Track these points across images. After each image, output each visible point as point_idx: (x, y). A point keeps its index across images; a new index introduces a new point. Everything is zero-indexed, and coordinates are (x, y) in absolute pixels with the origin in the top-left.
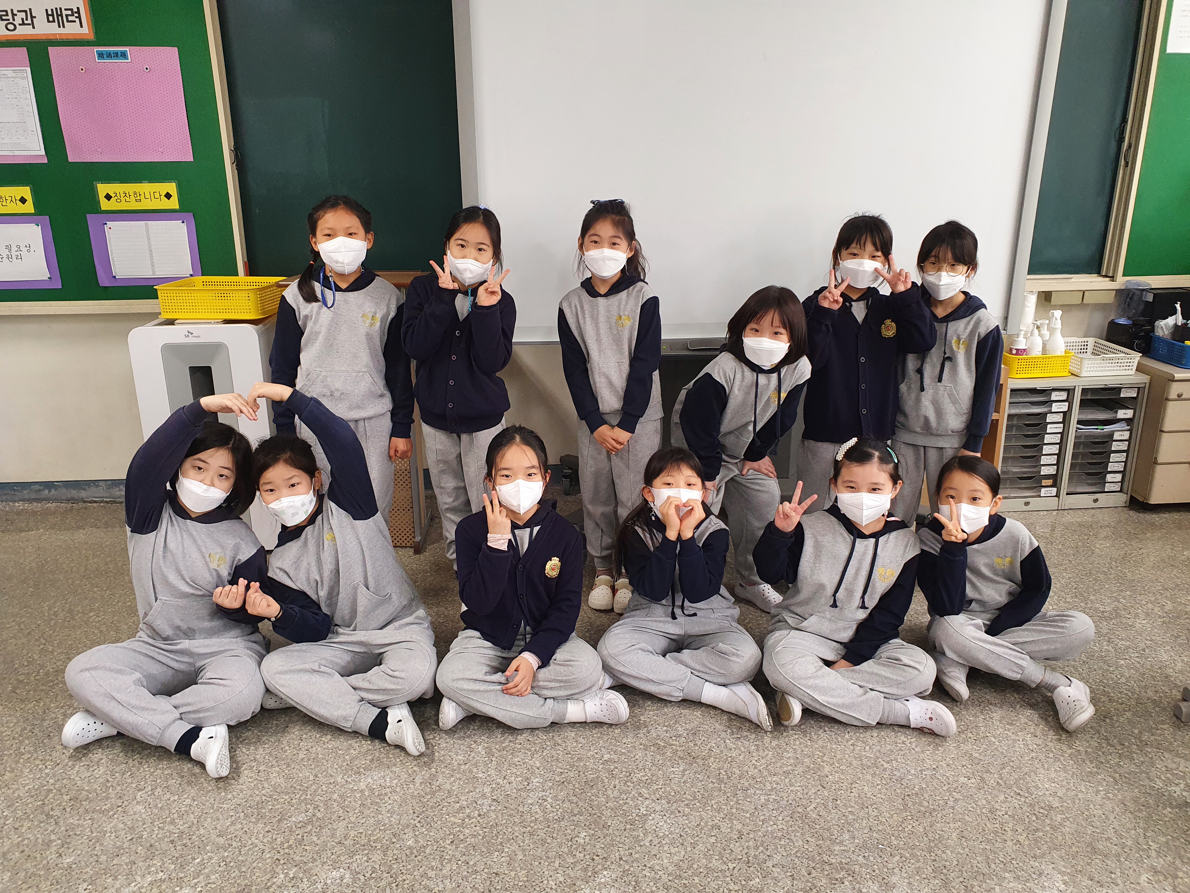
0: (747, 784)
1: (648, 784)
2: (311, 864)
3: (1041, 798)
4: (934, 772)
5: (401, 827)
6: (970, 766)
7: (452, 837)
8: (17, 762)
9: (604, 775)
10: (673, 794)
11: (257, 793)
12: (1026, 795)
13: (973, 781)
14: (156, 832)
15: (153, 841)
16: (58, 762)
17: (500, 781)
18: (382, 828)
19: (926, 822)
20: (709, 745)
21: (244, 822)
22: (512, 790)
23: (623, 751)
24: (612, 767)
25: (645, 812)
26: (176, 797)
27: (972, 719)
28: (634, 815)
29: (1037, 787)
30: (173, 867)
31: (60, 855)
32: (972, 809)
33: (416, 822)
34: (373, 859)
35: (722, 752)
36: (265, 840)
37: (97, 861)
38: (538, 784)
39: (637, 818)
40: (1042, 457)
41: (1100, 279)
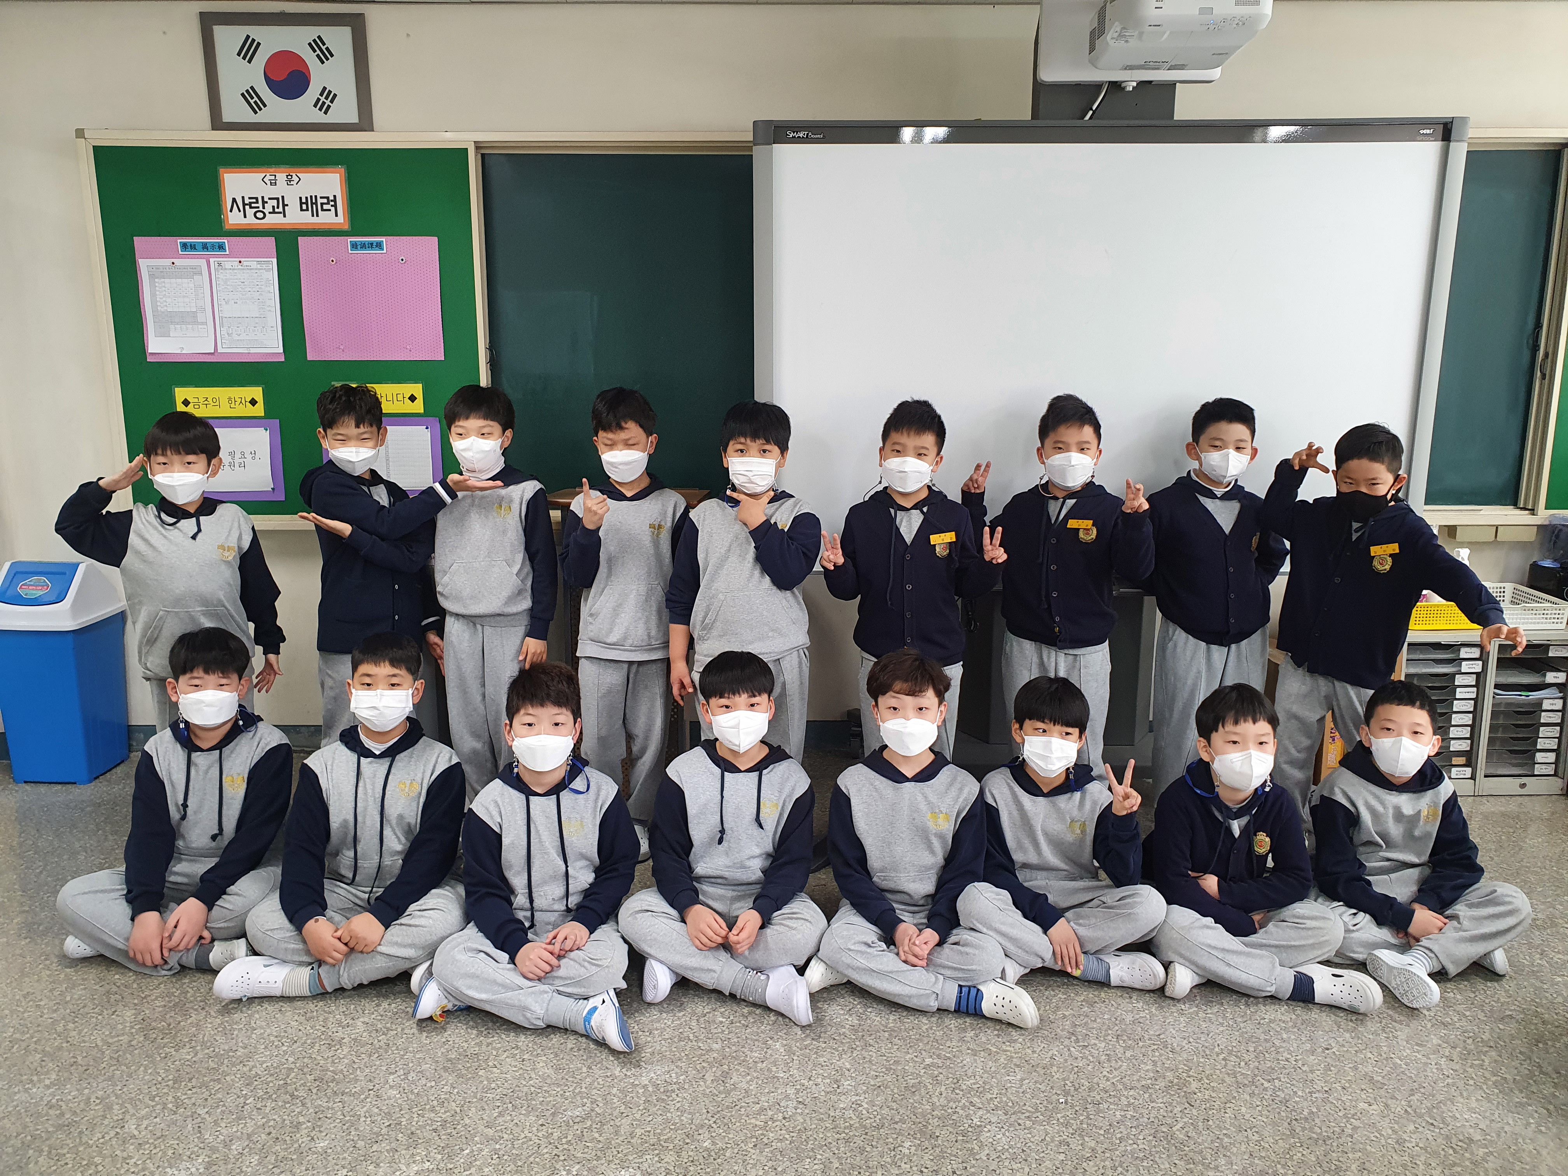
0: (1098, 1097)
1: (980, 1093)
2: (595, 1162)
3: (1460, 1130)
4: (1326, 1095)
5: (694, 1127)
6: (1371, 1091)
7: (755, 1140)
8: (249, 1037)
9: (927, 1080)
10: (1010, 1104)
11: (524, 1083)
12: (1441, 1126)
13: (1375, 1107)
14: (416, 1119)
15: (413, 1129)
16: (295, 1039)
17: (805, 1082)
18: (673, 1127)
19: (1320, 1151)
20: (1051, 1053)
21: (513, 1113)
22: (820, 1092)
23: (948, 1055)
24: (936, 1072)
25: (978, 1123)
26: (433, 1083)
27: (1371, 1036)
28: (966, 1125)
29: (1454, 1118)
30: (440, 1157)
31: (313, 1139)
32: (1374, 1139)
33: (711, 1122)
34: (666, 1160)
35: (1066, 1061)
36: (540, 1134)
37: (354, 1147)
38: (850, 1087)
39: (970, 1129)
40: (1452, 728)
41: (1517, 512)
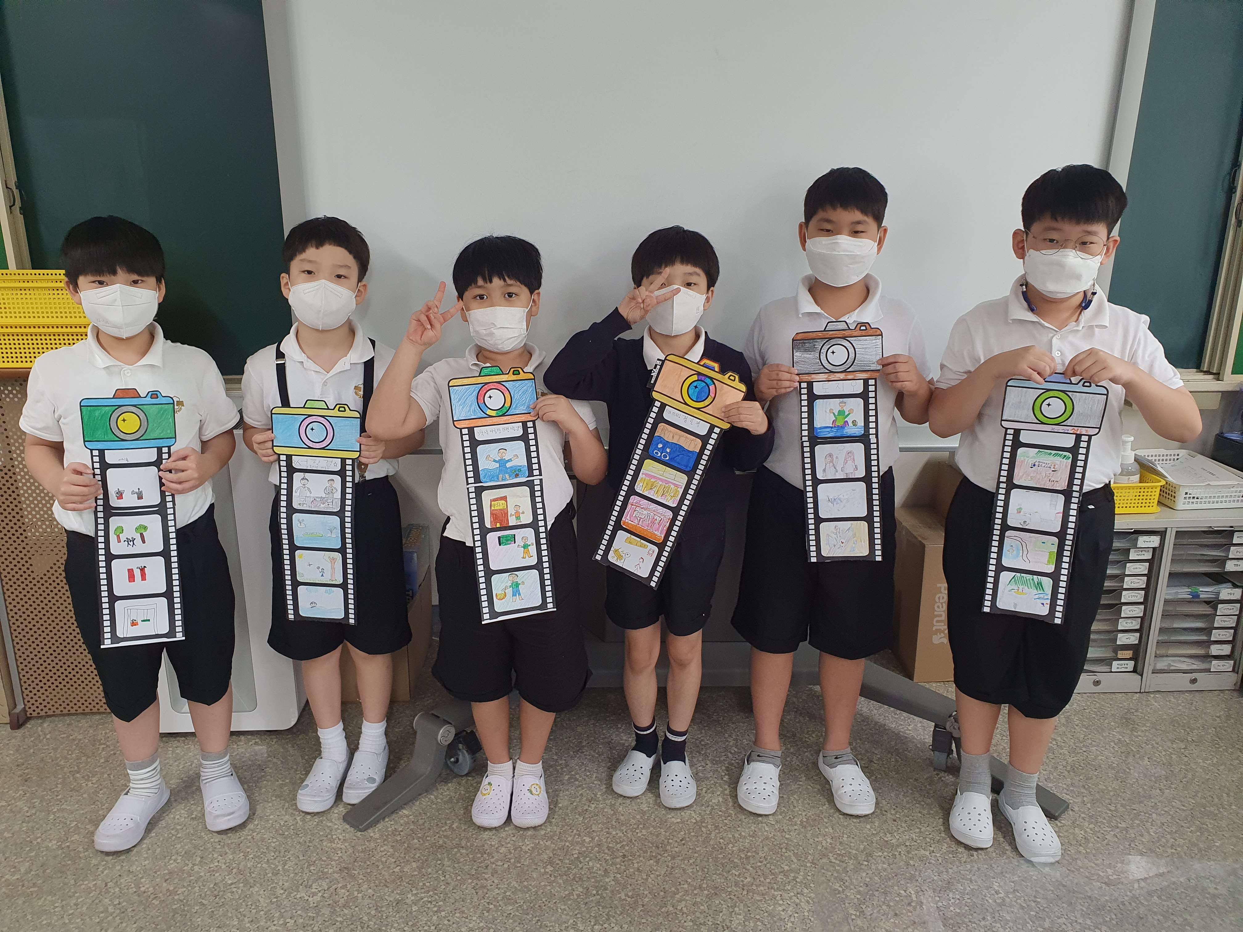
40: (1120, 620)
41: (1201, 376)
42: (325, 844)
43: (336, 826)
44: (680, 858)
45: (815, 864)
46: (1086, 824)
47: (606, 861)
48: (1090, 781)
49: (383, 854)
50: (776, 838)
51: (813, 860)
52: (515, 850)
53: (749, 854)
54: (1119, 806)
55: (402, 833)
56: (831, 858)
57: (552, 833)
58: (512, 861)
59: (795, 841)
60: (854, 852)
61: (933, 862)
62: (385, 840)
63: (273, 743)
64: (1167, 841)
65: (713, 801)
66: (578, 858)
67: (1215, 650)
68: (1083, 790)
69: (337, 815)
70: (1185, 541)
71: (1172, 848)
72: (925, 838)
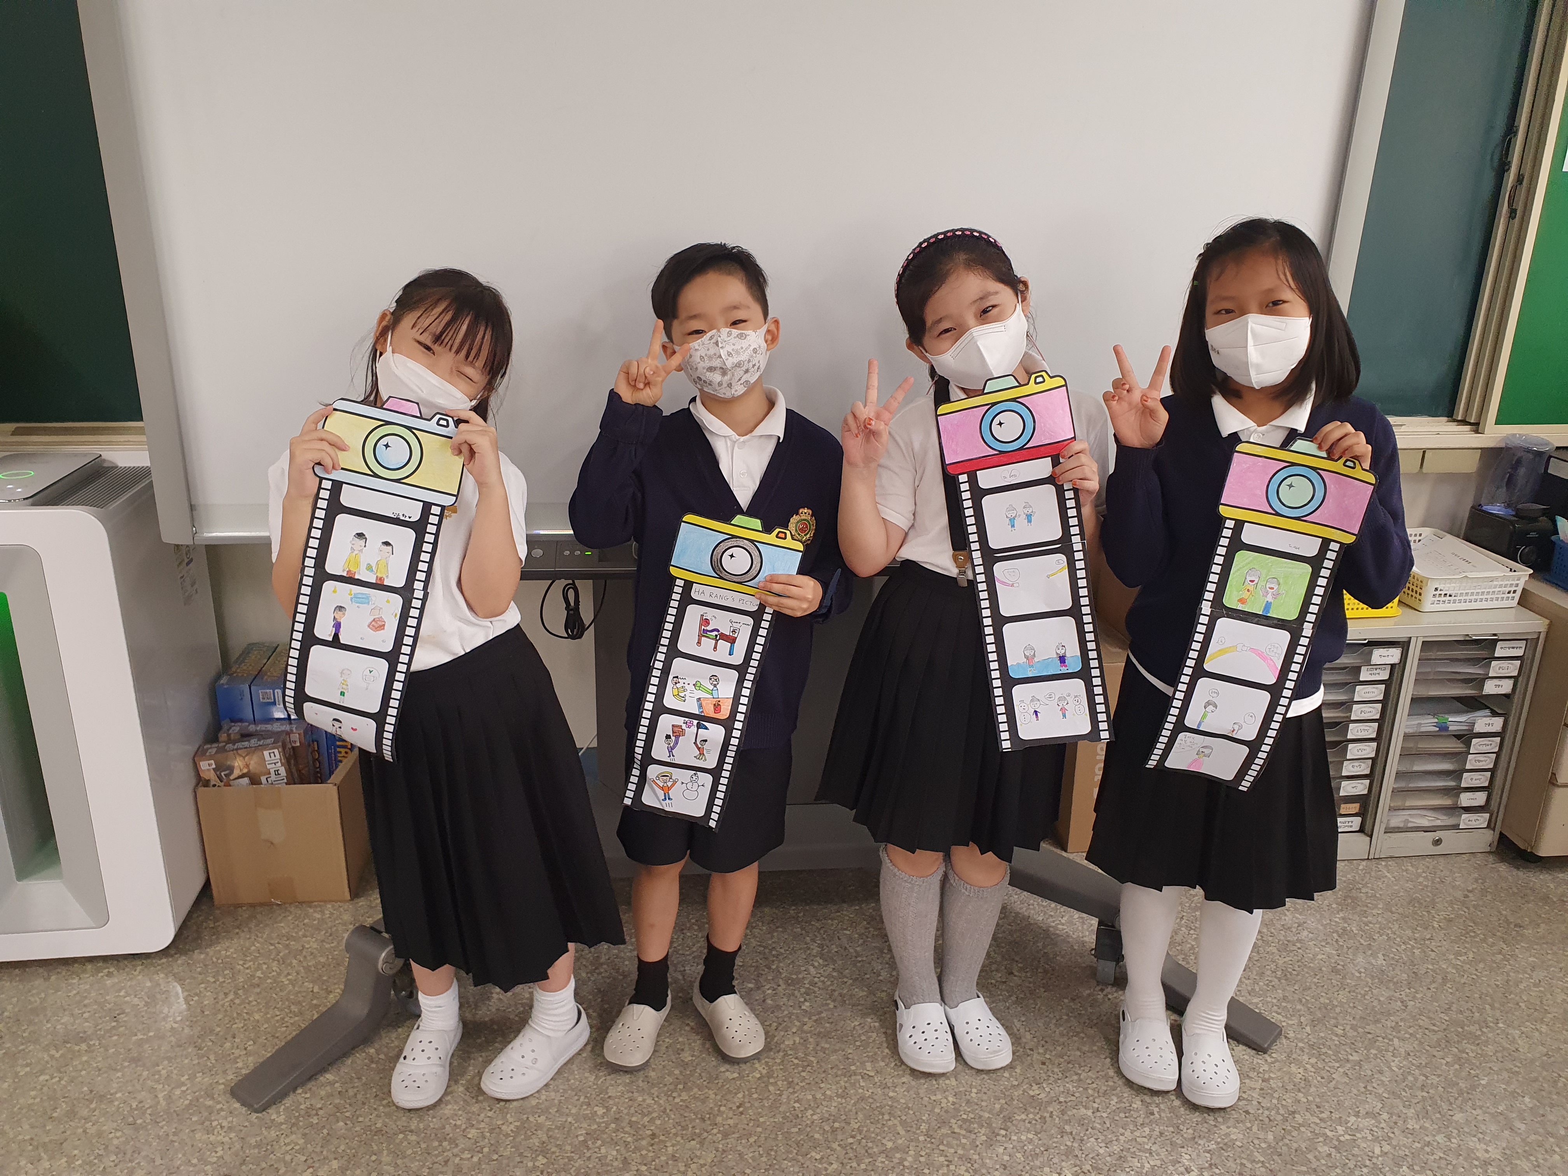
40: (1345, 763)
41: (1453, 427)
42: (198, 1136)
43: (219, 1107)
44: (736, 1135)
45: (931, 1136)
46: (1306, 1057)
47: (626, 1144)
48: (1309, 992)
49: (289, 1148)
50: (875, 1097)
51: (928, 1131)
52: (491, 1131)
53: (837, 1125)
54: (1348, 1028)
55: (321, 1112)
56: (954, 1126)
57: (547, 1104)
58: (486, 1150)
59: (903, 1101)
60: (987, 1115)
61: (1098, 1126)
62: (293, 1125)
63: (135, 973)
64: (1416, 1079)
65: (787, 1043)
66: (585, 1141)
67: (1466, 799)
68: (1299, 1007)
69: (222, 1087)
70: (1432, 655)
71: (1422, 1090)
72: (1086, 1089)
